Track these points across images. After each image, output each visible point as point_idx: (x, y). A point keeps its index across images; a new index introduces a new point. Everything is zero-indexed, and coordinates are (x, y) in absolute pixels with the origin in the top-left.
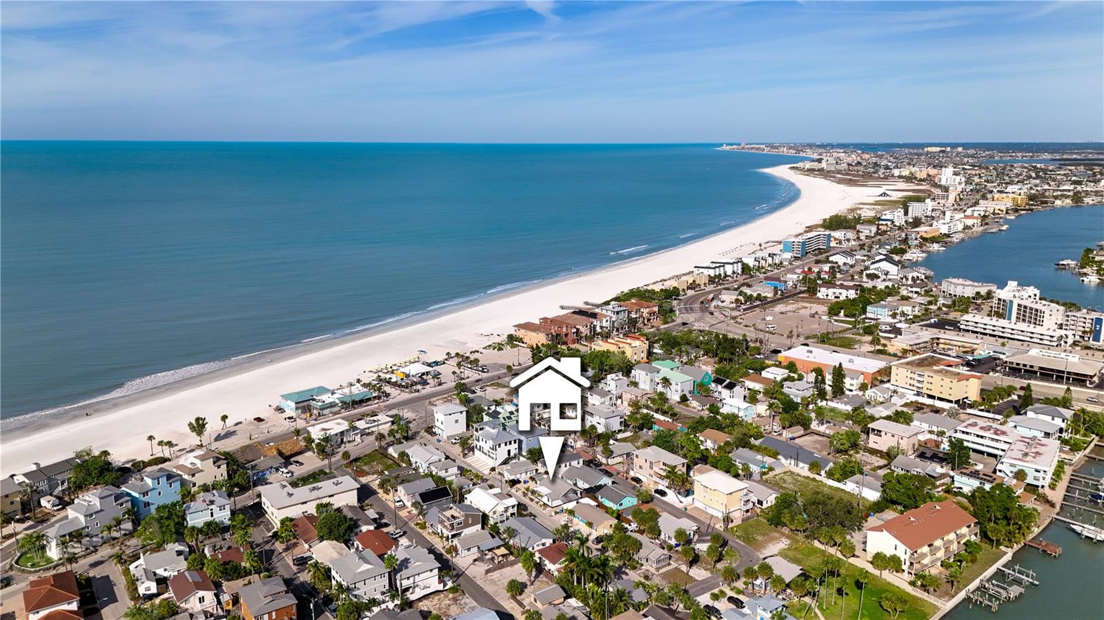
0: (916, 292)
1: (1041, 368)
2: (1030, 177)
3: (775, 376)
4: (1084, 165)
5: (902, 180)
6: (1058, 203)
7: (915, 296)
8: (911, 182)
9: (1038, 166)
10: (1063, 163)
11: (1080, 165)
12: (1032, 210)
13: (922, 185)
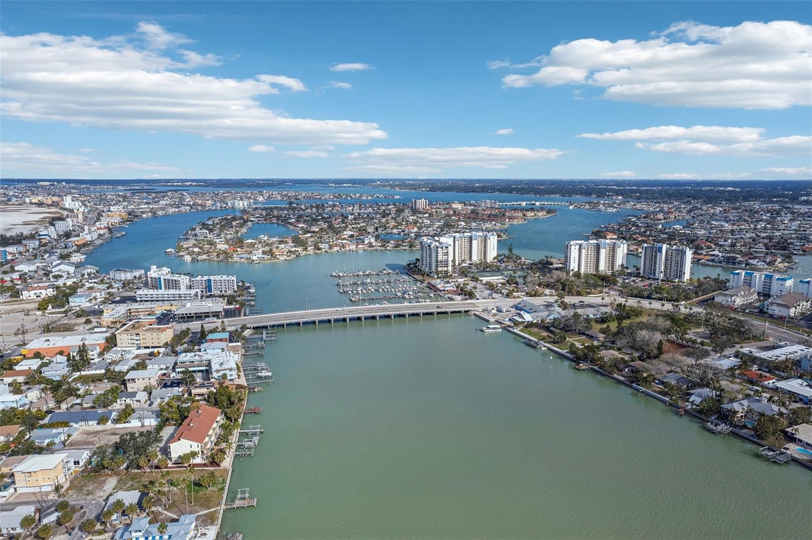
0: (95, 283)
1: (195, 314)
2: (119, 201)
3: (30, 366)
4: (146, 192)
5: (35, 206)
6: (144, 215)
7: (96, 285)
8: (43, 207)
9: (120, 193)
10: (134, 192)
11: (143, 193)
12: (132, 221)
13: (51, 208)
